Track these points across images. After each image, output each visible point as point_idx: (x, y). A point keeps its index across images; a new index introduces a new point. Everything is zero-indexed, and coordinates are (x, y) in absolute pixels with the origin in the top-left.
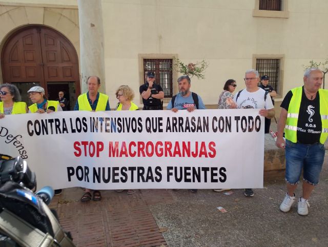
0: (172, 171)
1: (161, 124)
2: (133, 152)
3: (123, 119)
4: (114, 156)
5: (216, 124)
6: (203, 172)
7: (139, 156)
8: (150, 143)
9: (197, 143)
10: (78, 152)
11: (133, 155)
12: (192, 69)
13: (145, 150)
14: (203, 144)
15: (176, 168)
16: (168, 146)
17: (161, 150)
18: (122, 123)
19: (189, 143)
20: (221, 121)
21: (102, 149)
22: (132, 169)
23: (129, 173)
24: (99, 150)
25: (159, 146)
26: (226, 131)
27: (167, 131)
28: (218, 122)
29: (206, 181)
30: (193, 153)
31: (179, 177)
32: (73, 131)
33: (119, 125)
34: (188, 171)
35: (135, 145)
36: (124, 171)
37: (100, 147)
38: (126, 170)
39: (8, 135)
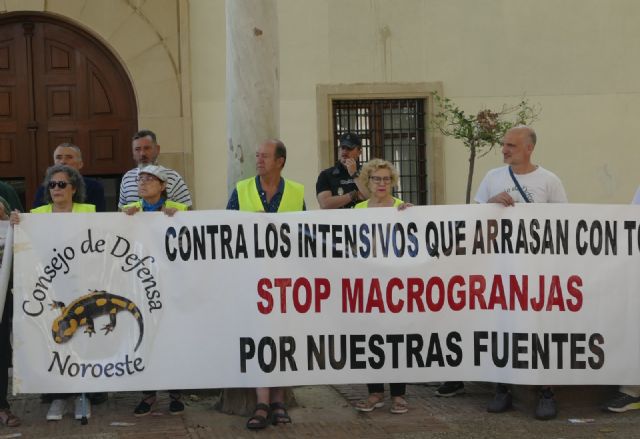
0: (486, 342)
1: (461, 237)
2: (395, 302)
3: (374, 226)
4: (353, 310)
5: (585, 237)
6: (556, 344)
7: (410, 309)
8: (436, 281)
9: (542, 279)
10: (266, 304)
11: (396, 309)
12: (490, 128)
13: (423, 297)
14: (556, 280)
15: (495, 335)
16: (477, 285)
17: (461, 294)
18: (369, 236)
19: (525, 278)
20: (596, 231)
21: (326, 295)
22: (395, 339)
23: (387, 348)
24: (321, 297)
25: (457, 287)
26: (607, 253)
27: (474, 252)
28: (589, 232)
29: (560, 366)
30: (533, 301)
31: (500, 356)
32: (259, 254)
33: (364, 239)
34: (521, 343)
35: (401, 286)
36: (376, 343)
37: (323, 289)
38: (381, 342)
39: (129, 253)
